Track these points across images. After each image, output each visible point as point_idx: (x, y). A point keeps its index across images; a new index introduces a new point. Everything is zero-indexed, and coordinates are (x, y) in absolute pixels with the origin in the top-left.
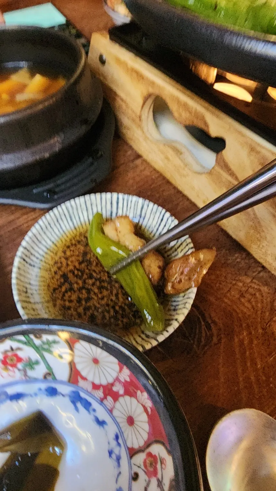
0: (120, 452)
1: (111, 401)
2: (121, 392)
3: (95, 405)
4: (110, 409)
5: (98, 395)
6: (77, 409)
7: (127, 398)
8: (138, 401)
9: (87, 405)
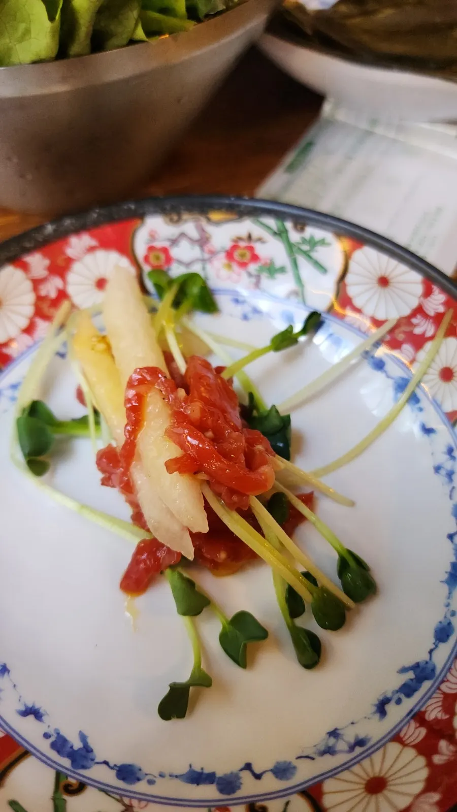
0: (341, 752)
1: (417, 737)
2: (437, 759)
3: (409, 704)
4: (402, 734)
5: (430, 709)
6: (404, 670)
7: (424, 774)
8: (418, 796)
9: (408, 690)
